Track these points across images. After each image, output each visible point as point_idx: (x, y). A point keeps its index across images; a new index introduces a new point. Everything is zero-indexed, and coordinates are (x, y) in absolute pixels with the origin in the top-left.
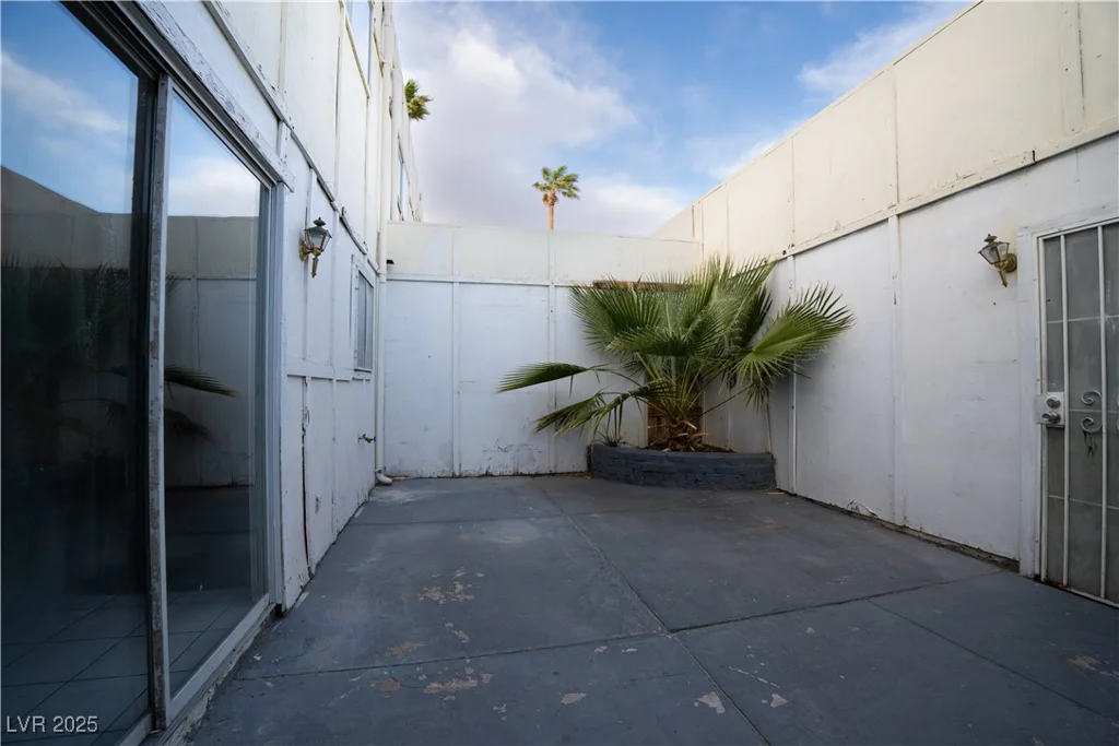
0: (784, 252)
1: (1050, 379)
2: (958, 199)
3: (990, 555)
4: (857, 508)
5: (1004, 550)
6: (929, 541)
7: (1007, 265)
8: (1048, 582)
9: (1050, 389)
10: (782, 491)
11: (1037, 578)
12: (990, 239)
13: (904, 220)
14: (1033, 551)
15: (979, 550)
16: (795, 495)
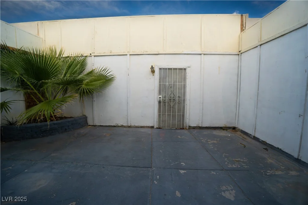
0: (91, 54)
1: (159, 94)
2: (144, 56)
3: (149, 126)
4: (118, 124)
5: (151, 125)
6: (136, 127)
7: (153, 71)
8: (159, 128)
9: (159, 95)
10: (90, 125)
11: (157, 128)
12: (152, 66)
13: (131, 56)
14: (156, 124)
15: (147, 126)
16: (96, 126)
